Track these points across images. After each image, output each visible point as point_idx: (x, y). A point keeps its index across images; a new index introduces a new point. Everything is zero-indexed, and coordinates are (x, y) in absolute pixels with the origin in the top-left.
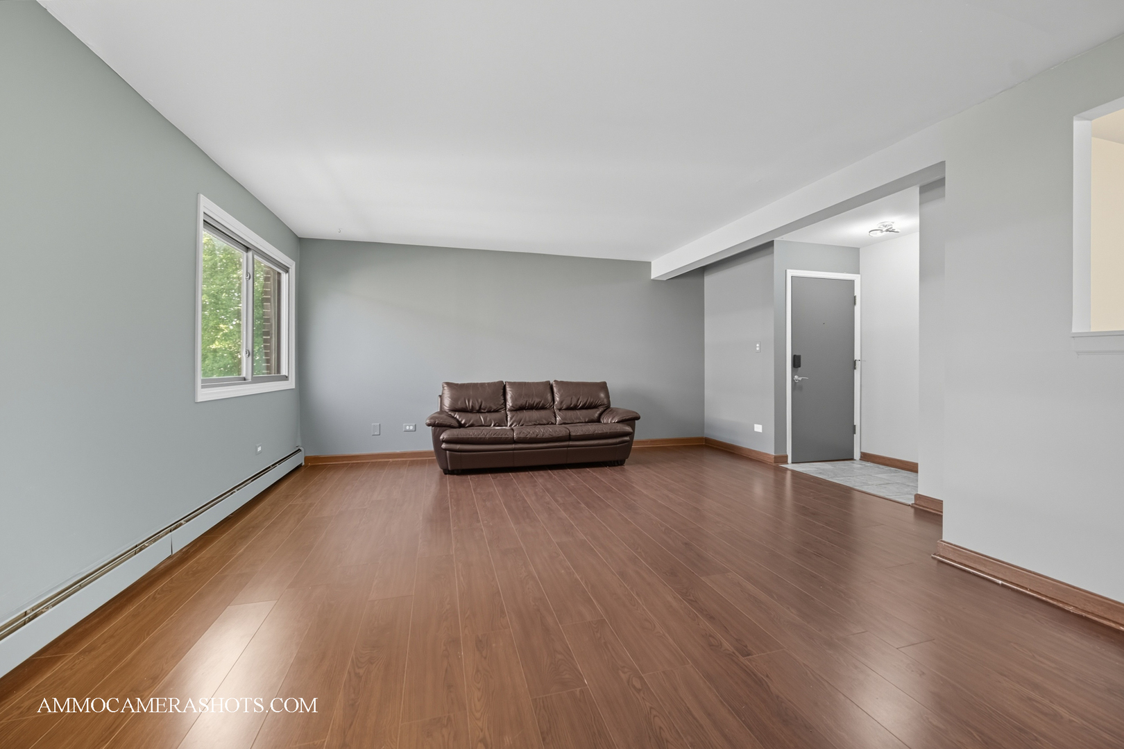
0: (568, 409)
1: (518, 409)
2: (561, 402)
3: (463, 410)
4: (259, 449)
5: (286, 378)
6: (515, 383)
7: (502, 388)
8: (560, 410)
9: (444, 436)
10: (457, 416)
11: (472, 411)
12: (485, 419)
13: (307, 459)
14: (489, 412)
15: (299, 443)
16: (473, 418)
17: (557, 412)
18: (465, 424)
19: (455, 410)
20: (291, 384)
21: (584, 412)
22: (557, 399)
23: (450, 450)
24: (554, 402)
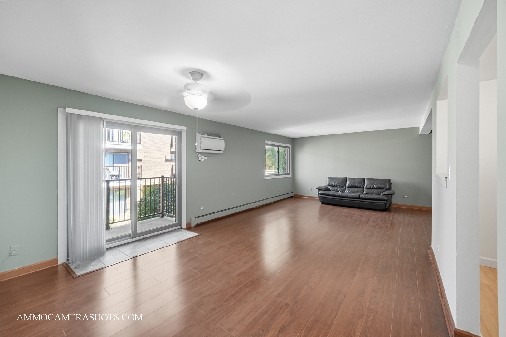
0: (370, 188)
1: (350, 187)
2: (367, 186)
3: (331, 186)
4: (280, 190)
5: (289, 174)
6: (350, 178)
7: (346, 179)
8: (366, 188)
9: (320, 192)
10: (329, 187)
11: (334, 186)
12: (338, 189)
13: (295, 195)
14: (340, 187)
15: (293, 191)
16: (334, 188)
17: (365, 189)
18: (331, 190)
19: (329, 185)
20: (290, 176)
21: (376, 190)
22: (366, 184)
23: (322, 197)
24: (364, 185)
